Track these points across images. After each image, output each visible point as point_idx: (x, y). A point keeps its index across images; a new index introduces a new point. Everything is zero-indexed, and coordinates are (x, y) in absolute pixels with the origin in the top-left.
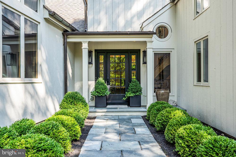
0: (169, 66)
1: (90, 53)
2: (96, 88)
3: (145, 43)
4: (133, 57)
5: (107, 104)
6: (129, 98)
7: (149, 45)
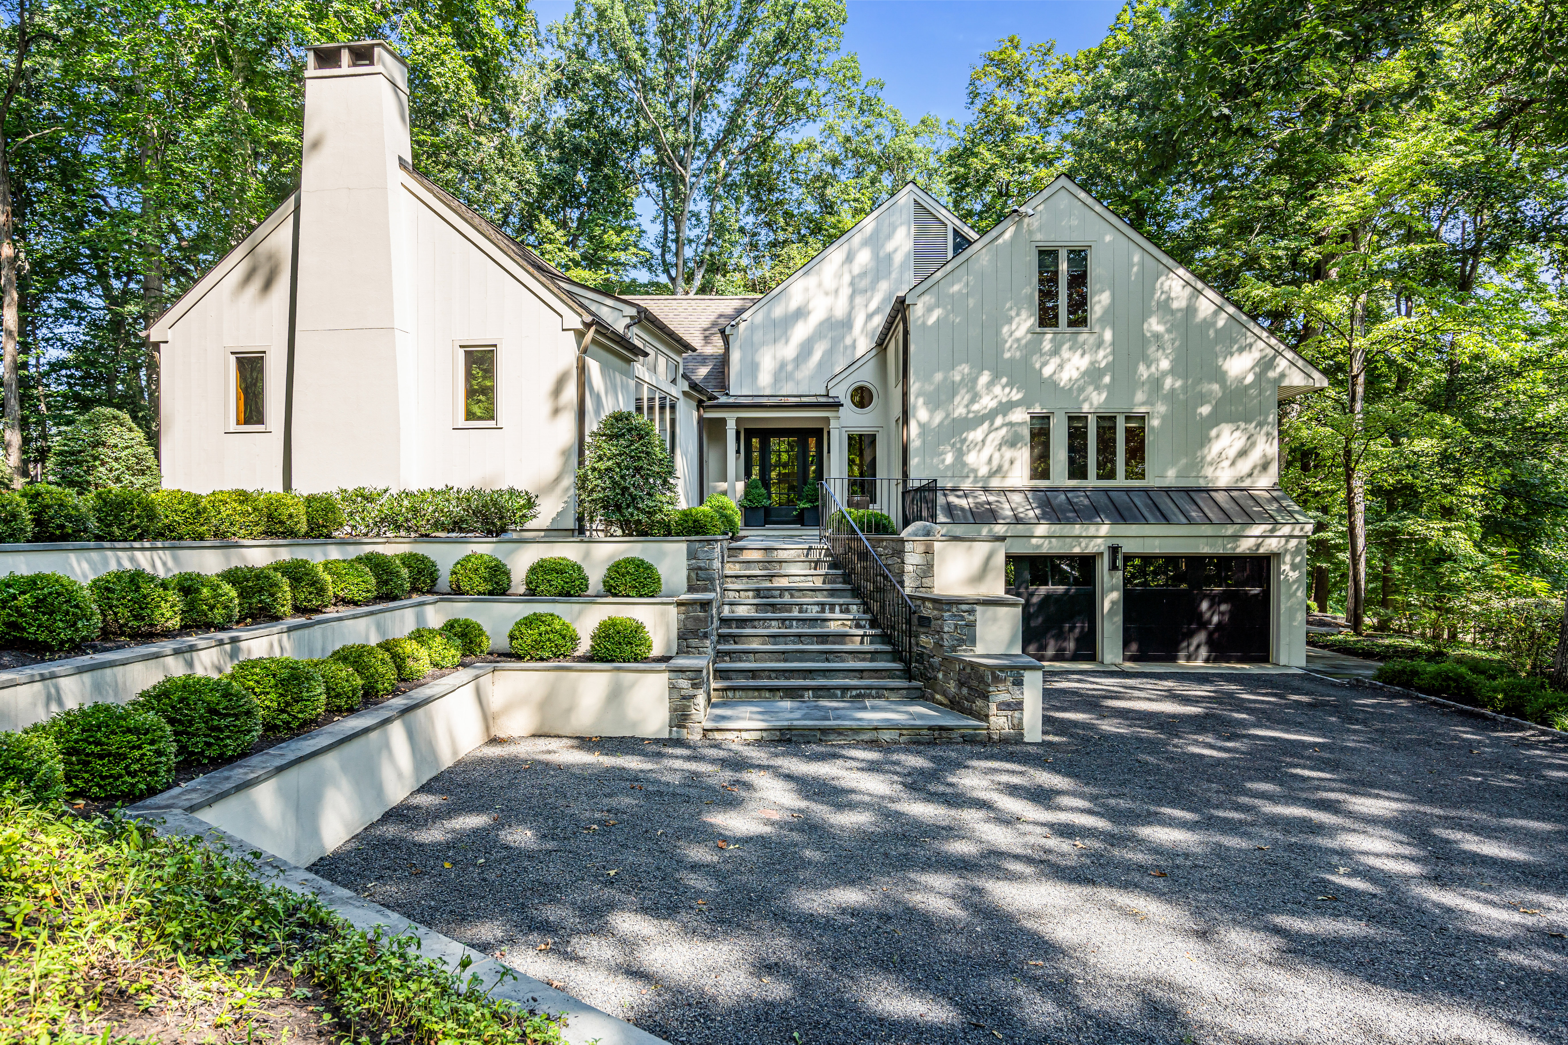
0: (874, 459)
1: (738, 433)
2: (747, 494)
3: (827, 420)
4: (812, 442)
5: (766, 523)
6: (803, 510)
7: (833, 424)
